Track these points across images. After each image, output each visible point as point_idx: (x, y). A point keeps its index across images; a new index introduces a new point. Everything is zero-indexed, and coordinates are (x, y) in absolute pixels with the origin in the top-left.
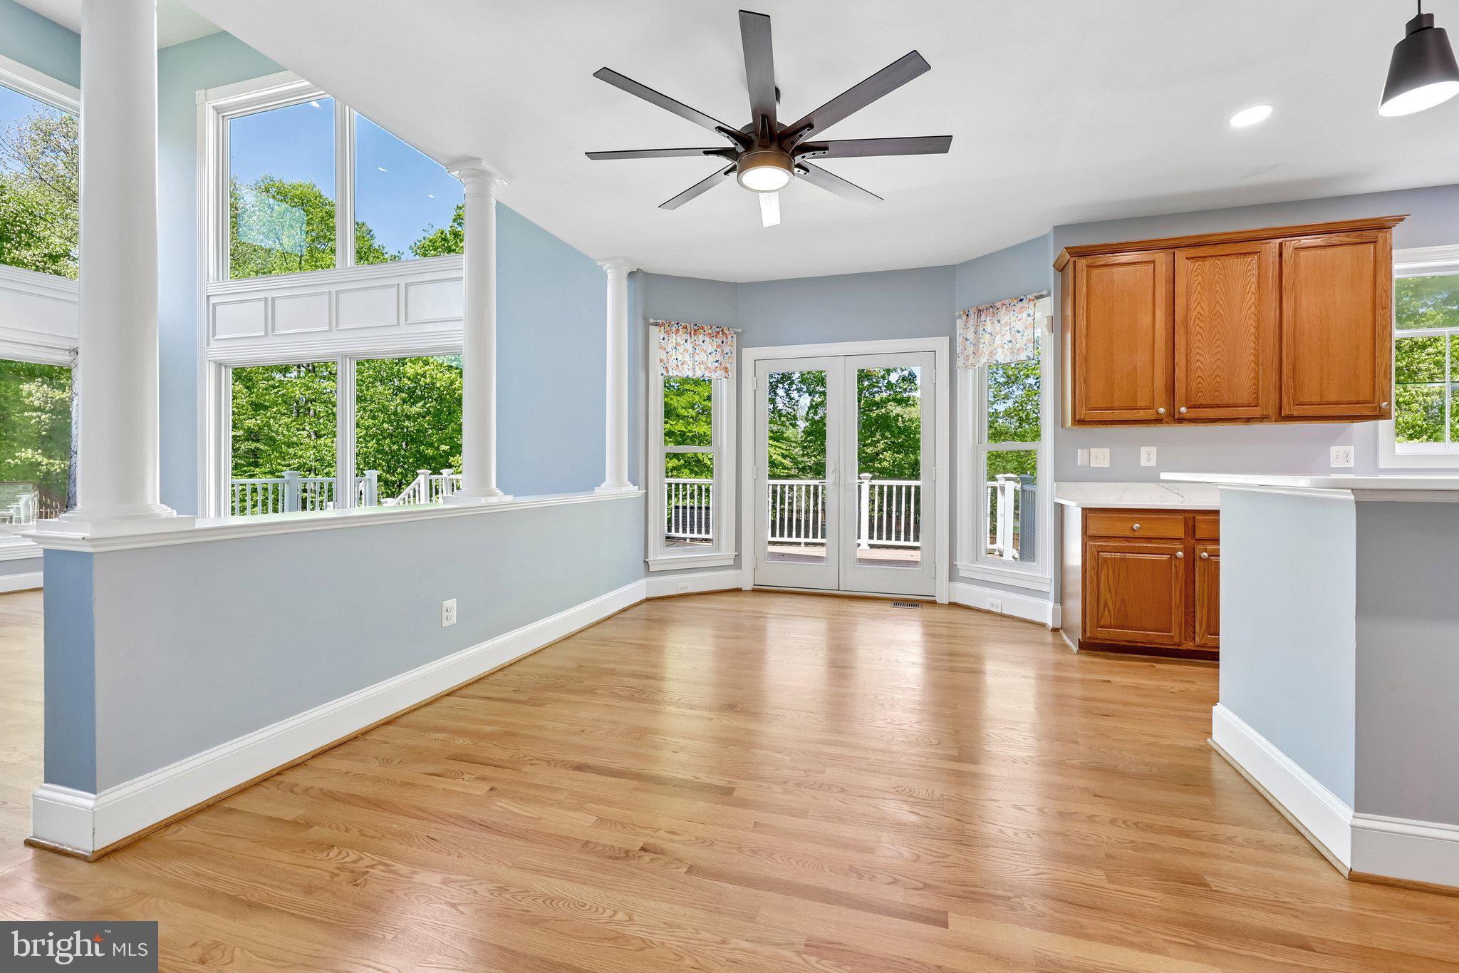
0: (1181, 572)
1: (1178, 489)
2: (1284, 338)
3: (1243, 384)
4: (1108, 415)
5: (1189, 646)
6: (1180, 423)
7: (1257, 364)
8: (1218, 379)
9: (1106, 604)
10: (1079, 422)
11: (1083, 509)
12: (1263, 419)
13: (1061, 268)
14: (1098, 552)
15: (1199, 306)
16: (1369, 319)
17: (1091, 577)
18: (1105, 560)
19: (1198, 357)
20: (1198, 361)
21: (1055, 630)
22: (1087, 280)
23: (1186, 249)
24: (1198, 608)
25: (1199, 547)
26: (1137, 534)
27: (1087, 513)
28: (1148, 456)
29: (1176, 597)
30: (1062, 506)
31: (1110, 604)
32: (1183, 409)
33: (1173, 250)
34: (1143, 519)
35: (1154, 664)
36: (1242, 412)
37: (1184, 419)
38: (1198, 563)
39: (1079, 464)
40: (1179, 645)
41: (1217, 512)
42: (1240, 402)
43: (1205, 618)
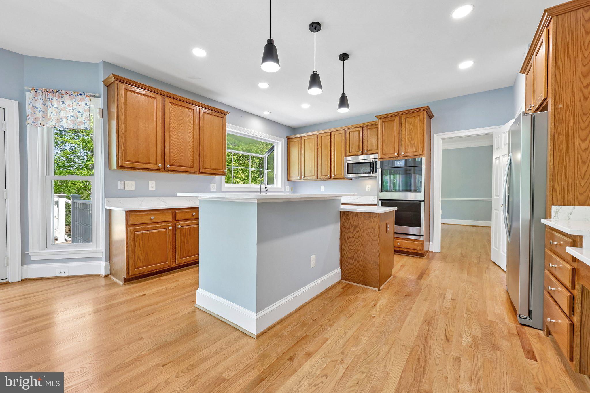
0: (171, 235)
1: (164, 200)
2: (201, 144)
3: (188, 158)
4: (136, 165)
5: (174, 265)
6: (168, 172)
7: (193, 152)
8: (180, 155)
9: (139, 257)
10: (121, 167)
11: (126, 211)
12: (194, 173)
13: (108, 85)
14: (135, 232)
15: (174, 124)
16: (222, 143)
17: (131, 245)
18: (138, 235)
19: (174, 145)
20: (174, 146)
21: (106, 276)
22: (125, 95)
23: (169, 98)
24: (177, 249)
25: (177, 224)
26: (153, 221)
27: (128, 213)
28: (152, 186)
29: (169, 246)
30: (110, 210)
31: (141, 257)
32: (169, 166)
33: (164, 96)
34: (155, 214)
35: (160, 278)
36: (189, 169)
37: (168, 170)
38: (177, 230)
39: (119, 188)
40: (170, 266)
41: (198, 208)
42: (188, 165)
43: (179, 252)
